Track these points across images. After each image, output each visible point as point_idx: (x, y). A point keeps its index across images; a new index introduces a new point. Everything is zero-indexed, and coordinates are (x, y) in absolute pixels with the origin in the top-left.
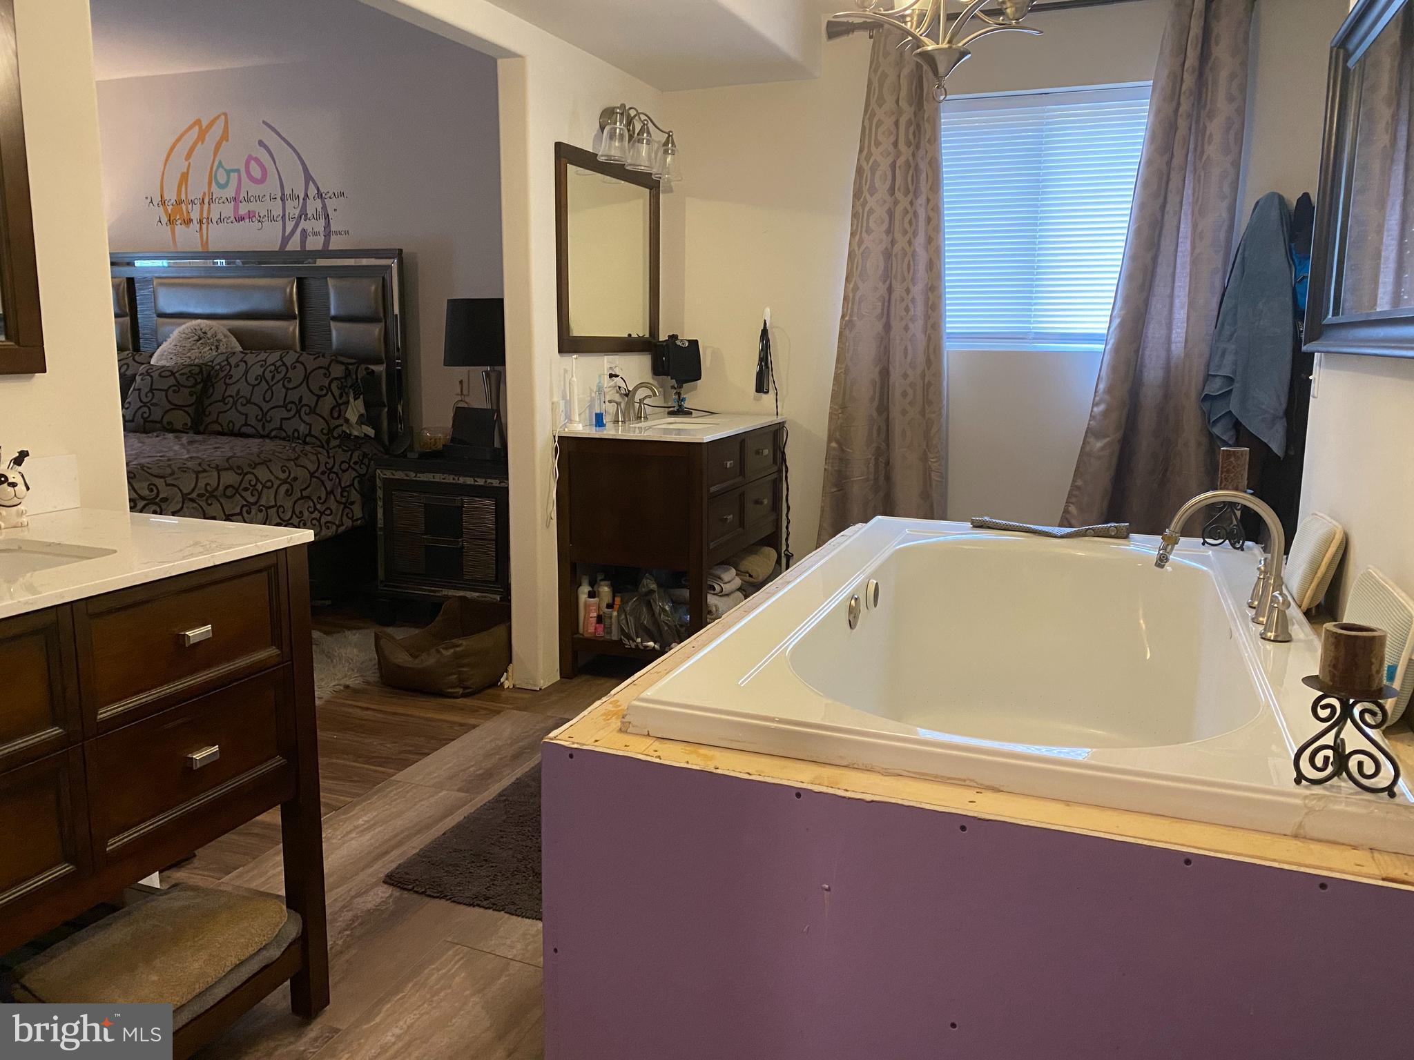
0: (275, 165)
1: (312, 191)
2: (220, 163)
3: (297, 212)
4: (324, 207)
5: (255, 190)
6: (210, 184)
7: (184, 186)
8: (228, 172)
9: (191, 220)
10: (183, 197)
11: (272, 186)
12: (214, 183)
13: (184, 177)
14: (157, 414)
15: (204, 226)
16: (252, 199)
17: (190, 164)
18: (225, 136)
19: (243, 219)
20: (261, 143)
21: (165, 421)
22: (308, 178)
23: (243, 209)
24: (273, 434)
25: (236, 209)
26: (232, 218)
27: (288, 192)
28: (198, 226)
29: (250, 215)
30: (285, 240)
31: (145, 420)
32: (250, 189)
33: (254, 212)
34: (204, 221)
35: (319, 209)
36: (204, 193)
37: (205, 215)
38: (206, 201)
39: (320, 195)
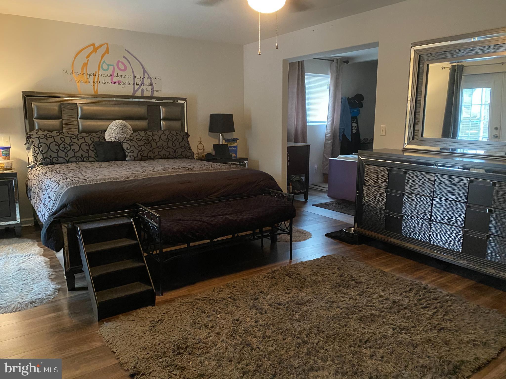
0: (130, 65)
1: (146, 76)
2: (104, 61)
3: (140, 83)
4: (151, 82)
5: (121, 73)
6: (99, 69)
7: (85, 68)
8: (108, 65)
9: (89, 82)
10: (85, 72)
11: (129, 72)
12: (101, 68)
13: (85, 65)
15: (96, 85)
16: (120, 76)
17: (88, 60)
18: (107, 52)
19: (115, 83)
20: (124, 57)
22: (145, 72)
23: (115, 79)
25: (112, 79)
26: (110, 82)
27: (136, 75)
28: (92, 84)
29: (119, 82)
30: (135, 92)
32: (117, 71)
33: (121, 81)
34: (96, 82)
35: (149, 83)
36: (96, 72)
37: (96, 80)
38: (97, 75)
39: (149, 78)
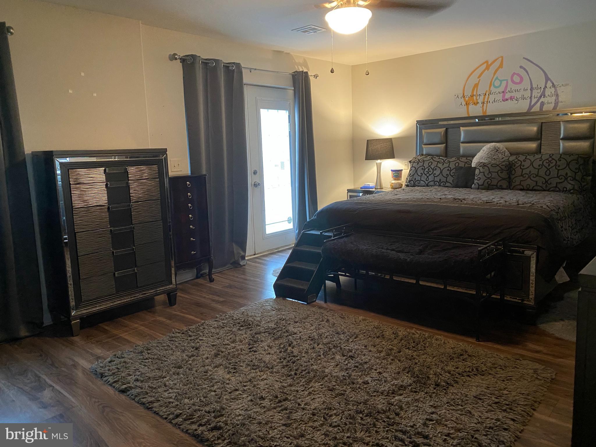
0: (528, 75)
1: (549, 84)
2: (497, 77)
3: (539, 95)
4: (556, 91)
5: (515, 87)
6: (490, 87)
7: (476, 89)
8: (501, 81)
9: (478, 103)
10: (475, 93)
11: (526, 84)
12: (492, 86)
13: (476, 86)
14: (494, 182)
15: (485, 105)
16: (513, 91)
17: (480, 79)
18: (501, 66)
19: (507, 100)
20: (521, 67)
21: (499, 185)
22: (547, 79)
23: (507, 96)
24: (551, 189)
25: (504, 96)
26: (501, 100)
27: (534, 86)
28: (481, 105)
29: (511, 98)
30: (531, 107)
31: (489, 185)
32: (511, 85)
33: (514, 97)
34: (485, 102)
35: (553, 92)
36: (487, 91)
37: (486, 100)
38: (487, 94)
39: (554, 85)
